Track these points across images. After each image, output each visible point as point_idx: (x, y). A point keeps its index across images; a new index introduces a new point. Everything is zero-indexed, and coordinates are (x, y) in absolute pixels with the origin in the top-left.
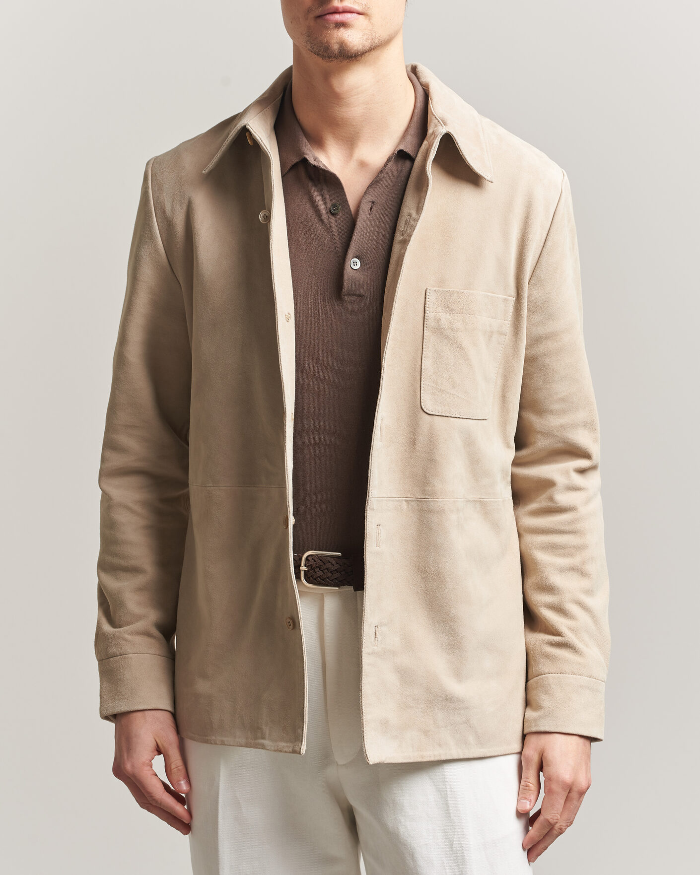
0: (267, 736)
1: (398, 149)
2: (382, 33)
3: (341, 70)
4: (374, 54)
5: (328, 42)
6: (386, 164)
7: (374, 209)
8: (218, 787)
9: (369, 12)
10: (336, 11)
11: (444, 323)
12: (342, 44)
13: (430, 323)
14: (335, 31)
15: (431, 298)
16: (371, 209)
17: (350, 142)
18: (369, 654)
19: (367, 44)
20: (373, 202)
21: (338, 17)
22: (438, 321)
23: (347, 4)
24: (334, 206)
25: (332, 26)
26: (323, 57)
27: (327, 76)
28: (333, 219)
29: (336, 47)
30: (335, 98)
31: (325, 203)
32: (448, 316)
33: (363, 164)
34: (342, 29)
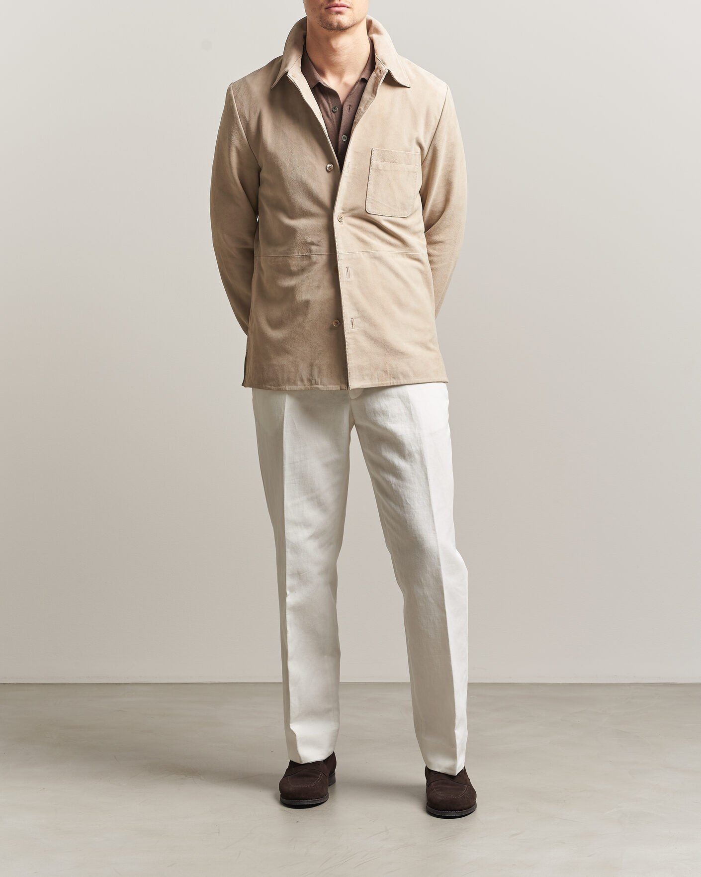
0: (319, 383)
1: (361, 77)
2: (358, 18)
3: (336, 36)
4: (353, 28)
5: (331, 22)
6: (355, 86)
7: (351, 109)
8: (284, 415)
9: (353, 7)
10: (337, 6)
11: (381, 167)
12: (339, 23)
13: (373, 166)
14: (336, 16)
15: (374, 153)
16: (349, 109)
17: (340, 74)
18: (348, 333)
19: (351, 23)
20: (350, 105)
21: (337, 9)
22: (377, 165)
23: (342, 2)
24: (335, 108)
25: (334, 13)
26: (328, 29)
27: (328, 39)
28: (333, 114)
29: (335, 24)
30: (334, 51)
31: (329, 106)
32: (383, 163)
33: (346, 85)
34: (339, 15)
